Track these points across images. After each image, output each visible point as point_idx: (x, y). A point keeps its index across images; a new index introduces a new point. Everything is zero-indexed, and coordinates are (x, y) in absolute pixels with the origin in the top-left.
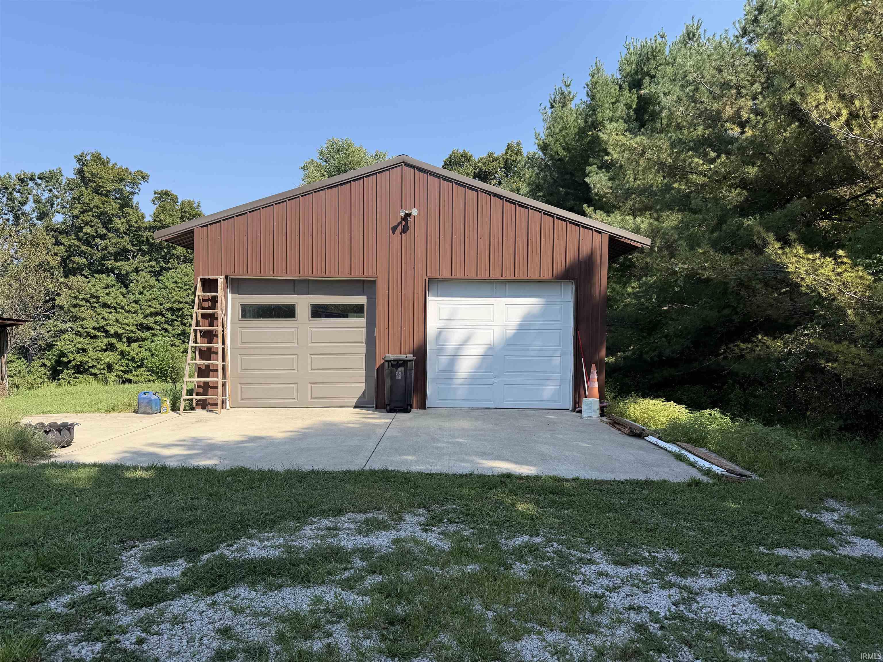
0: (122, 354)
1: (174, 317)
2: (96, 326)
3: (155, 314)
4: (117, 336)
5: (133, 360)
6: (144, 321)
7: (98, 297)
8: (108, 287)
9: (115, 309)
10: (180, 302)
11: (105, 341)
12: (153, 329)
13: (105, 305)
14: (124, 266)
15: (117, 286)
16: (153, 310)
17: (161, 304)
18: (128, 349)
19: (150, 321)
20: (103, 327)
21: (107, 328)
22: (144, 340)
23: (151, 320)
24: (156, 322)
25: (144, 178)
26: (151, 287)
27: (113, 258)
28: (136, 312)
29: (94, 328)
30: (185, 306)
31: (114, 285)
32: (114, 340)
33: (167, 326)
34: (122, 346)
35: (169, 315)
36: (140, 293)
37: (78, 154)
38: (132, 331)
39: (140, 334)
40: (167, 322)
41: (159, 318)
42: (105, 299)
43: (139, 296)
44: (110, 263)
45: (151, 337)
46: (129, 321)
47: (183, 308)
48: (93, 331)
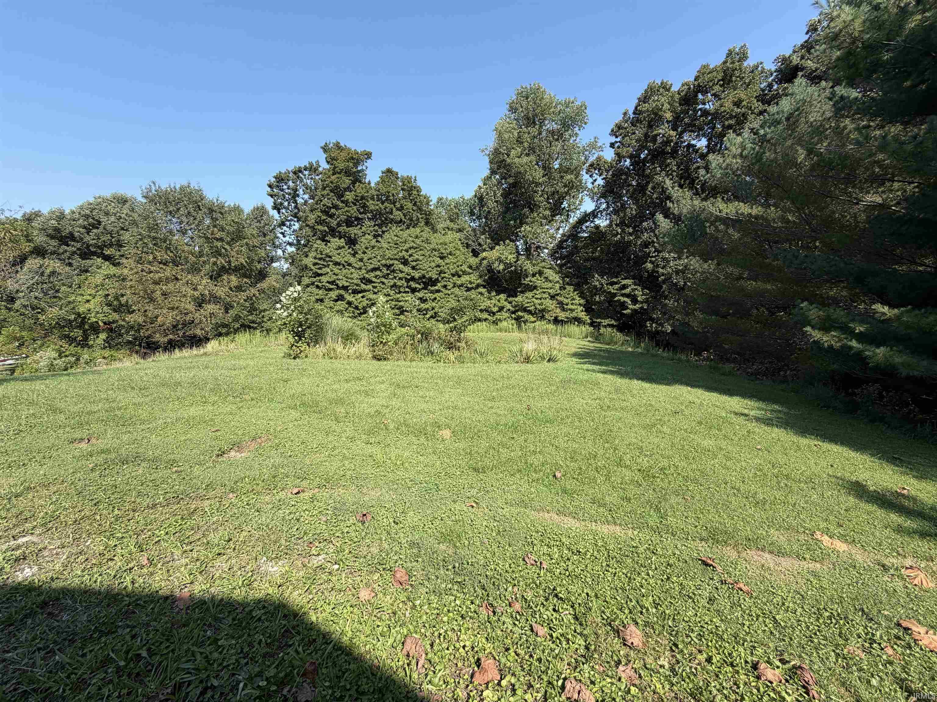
0: (350, 303)
1: (389, 272)
2: (330, 280)
3: (374, 269)
4: (345, 288)
5: (357, 308)
6: (367, 276)
7: (330, 257)
8: (340, 248)
9: (344, 266)
10: (392, 259)
11: (337, 292)
12: (374, 282)
13: (337, 264)
14: (354, 231)
15: (347, 247)
16: (372, 266)
17: (379, 261)
18: (353, 299)
19: (370, 276)
20: (334, 281)
21: (338, 282)
22: (364, 291)
23: (372, 274)
24: (376, 277)
25: (368, 155)
26: (373, 247)
27: (344, 224)
28: (360, 269)
29: (328, 282)
30: (396, 262)
31: (344, 247)
32: (342, 292)
33: (383, 280)
34: (349, 298)
35: (385, 271)
36: (364, 253)
37: (323, 144)
38: (357, 285)
39: (363, 286)
40: (384, 277)
41: (378, 273)
42: (337, 259)
43: (362, 255)
44: (343, 229)
45: (372, 289)
46: (355, 275)
47: (393, 265)
48: (327, 284)
